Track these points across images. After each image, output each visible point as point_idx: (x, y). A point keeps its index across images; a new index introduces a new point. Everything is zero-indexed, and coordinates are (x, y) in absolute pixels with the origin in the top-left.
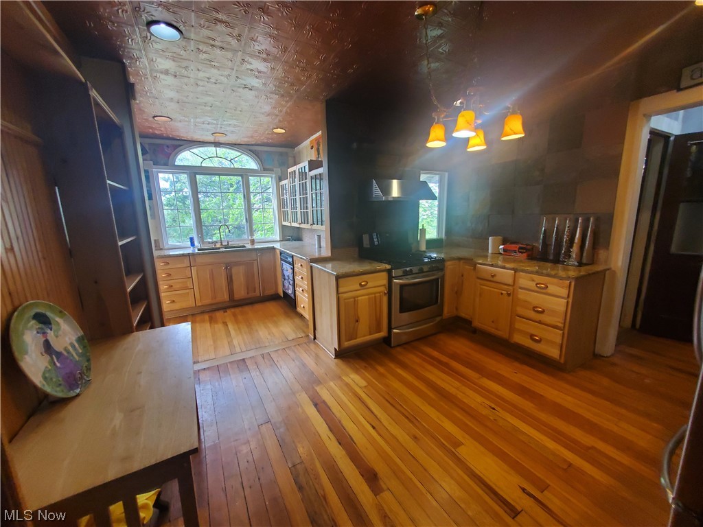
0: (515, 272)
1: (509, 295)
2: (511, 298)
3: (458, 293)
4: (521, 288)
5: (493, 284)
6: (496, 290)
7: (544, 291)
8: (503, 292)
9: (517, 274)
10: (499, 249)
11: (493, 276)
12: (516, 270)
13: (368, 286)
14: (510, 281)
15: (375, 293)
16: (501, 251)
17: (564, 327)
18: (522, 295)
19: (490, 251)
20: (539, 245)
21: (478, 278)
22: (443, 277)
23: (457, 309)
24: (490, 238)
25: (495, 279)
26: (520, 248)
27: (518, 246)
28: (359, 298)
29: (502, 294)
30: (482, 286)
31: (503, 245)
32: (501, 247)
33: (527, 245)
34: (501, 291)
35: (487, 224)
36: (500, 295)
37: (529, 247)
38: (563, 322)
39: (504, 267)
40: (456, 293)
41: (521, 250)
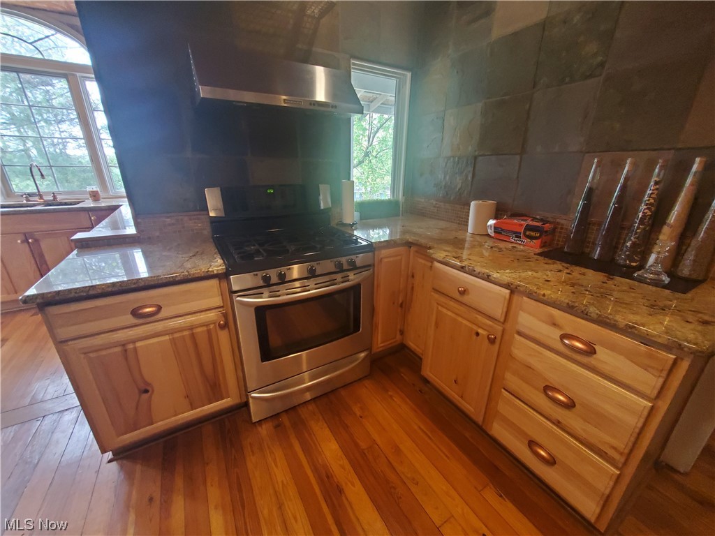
0: (512, 292)
1: (492, 341)
2: (496, 346)
3: (404, 306)
4: (519, 333)
5: (462, 309)
6: (465, 322)
7: (585, 359)
8: (480, 331)
9: (516, 298)
10: (486, 227)
11: (463, 293)
12: (513, 289)
13: (163, 314)
14: (499, 312)
15: (191, 328)
16: (491, 232)
17: (625, 463)
18: (521, 350)
19: (470, 229)
20: (571, 223)
21: (436, 290)
22: (371, 280)
23: (402, 333)
24: (473, 204)
25: (465, 299)
26: (528, 228)
27: (525, 223)
28: (139, 344)
29: (477, 334)
30: (440, 308)
31: (495, 218)
32: (492, 222)
33: (544, 221)
34: (475, 328)
35: (470, 176)
36: (475, 337)
37: (547, 227)
38: (627, 451)
39: (487, 278)
40: (401, 305)
41: (532, 232)
